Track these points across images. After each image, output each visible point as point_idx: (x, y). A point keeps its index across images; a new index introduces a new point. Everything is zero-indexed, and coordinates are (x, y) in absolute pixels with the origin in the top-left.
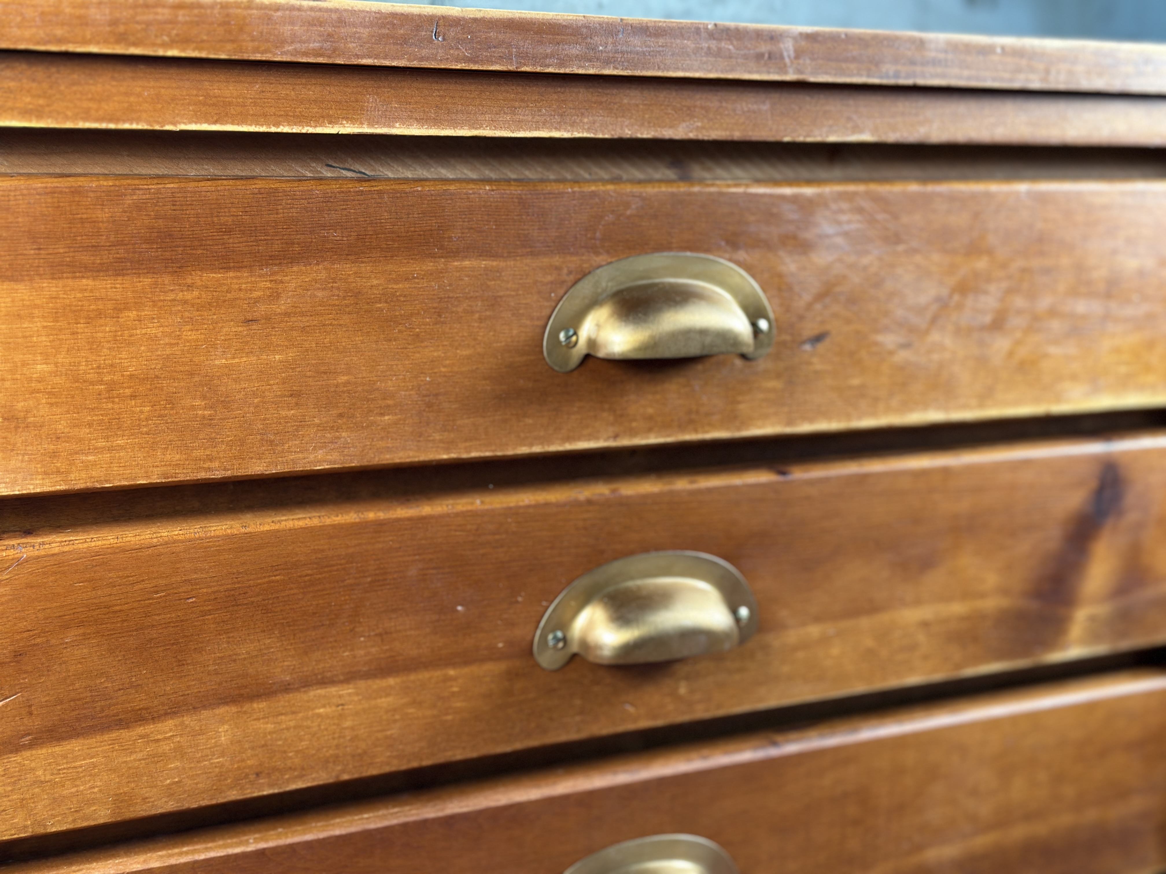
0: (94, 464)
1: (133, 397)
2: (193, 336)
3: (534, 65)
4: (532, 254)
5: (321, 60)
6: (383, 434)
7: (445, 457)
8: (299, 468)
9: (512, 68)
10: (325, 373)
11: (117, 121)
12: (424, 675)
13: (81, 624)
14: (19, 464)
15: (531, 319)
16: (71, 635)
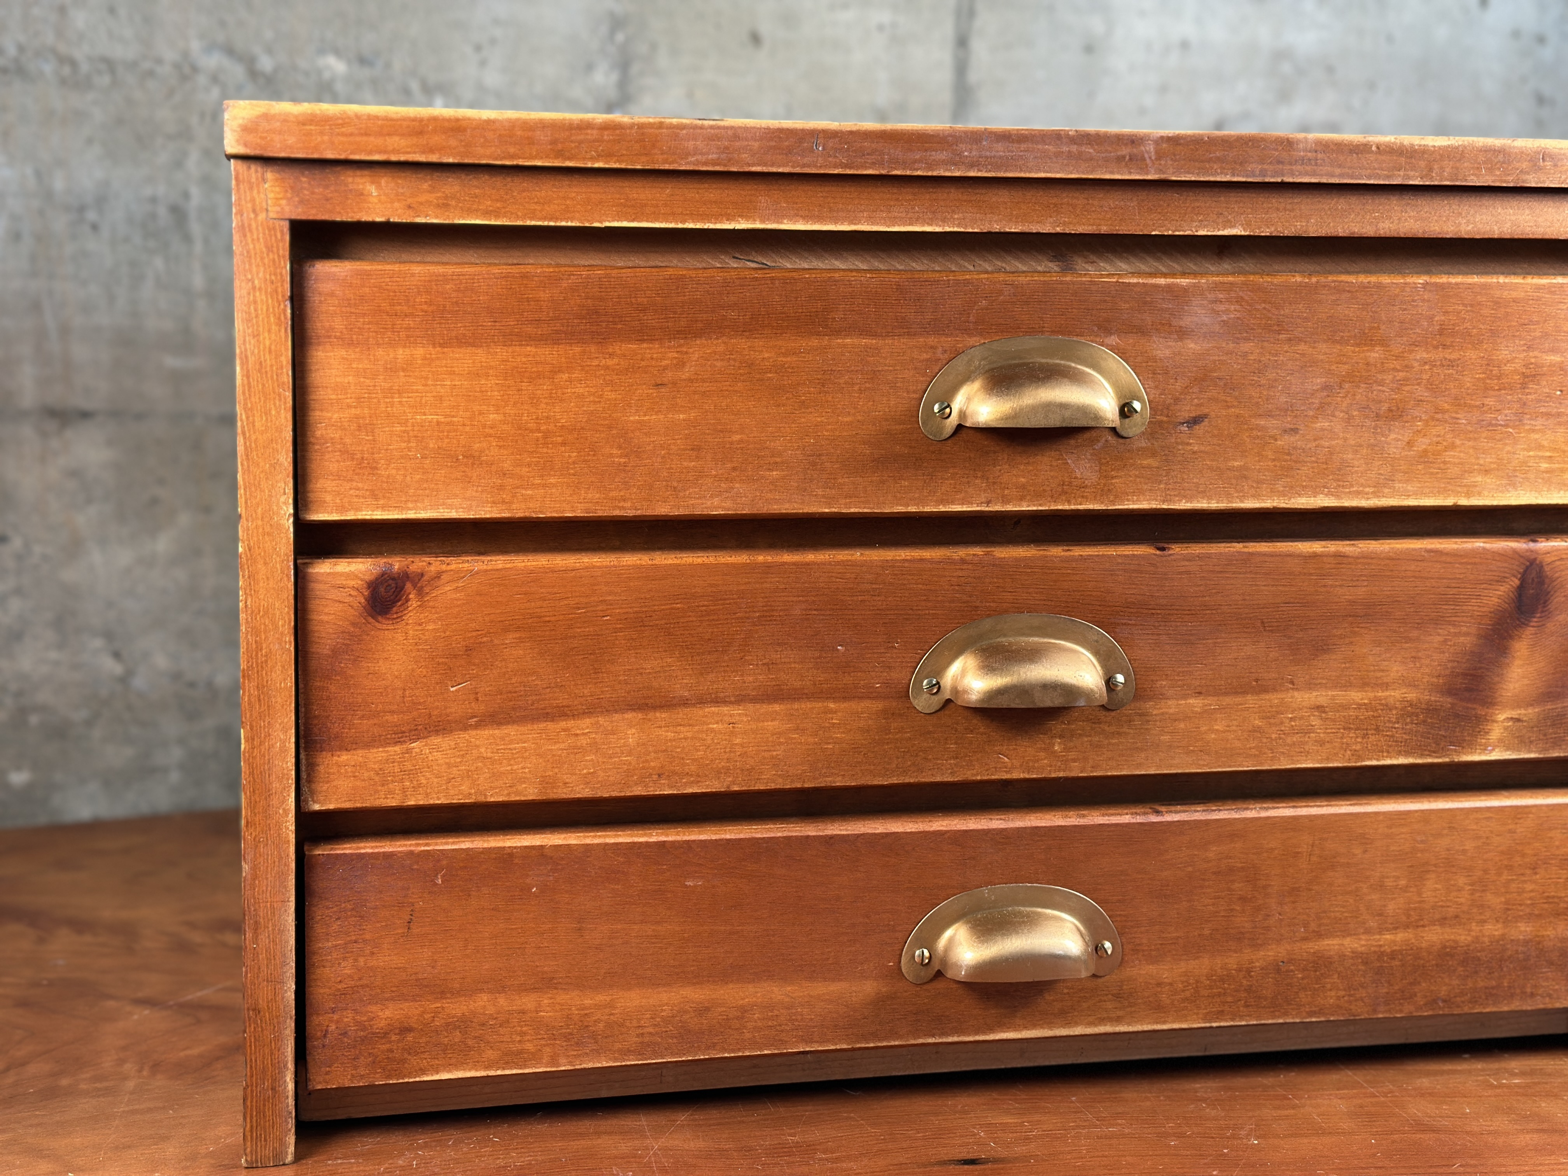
0: (531, 497)
1: (564, 444)
2: (613, 396)
3: (904, 169)
4: (909, 334)
5: (718, 168)
6: (772, 487)
7: (827, 510)
8: (698, 512)
9: (884, 172)
10: (722, 432)
11: (557, 219)
12: (806, 705)
13: (518, 629)
14: (474, 494)
15: (908, 392)
16: (510, 637)
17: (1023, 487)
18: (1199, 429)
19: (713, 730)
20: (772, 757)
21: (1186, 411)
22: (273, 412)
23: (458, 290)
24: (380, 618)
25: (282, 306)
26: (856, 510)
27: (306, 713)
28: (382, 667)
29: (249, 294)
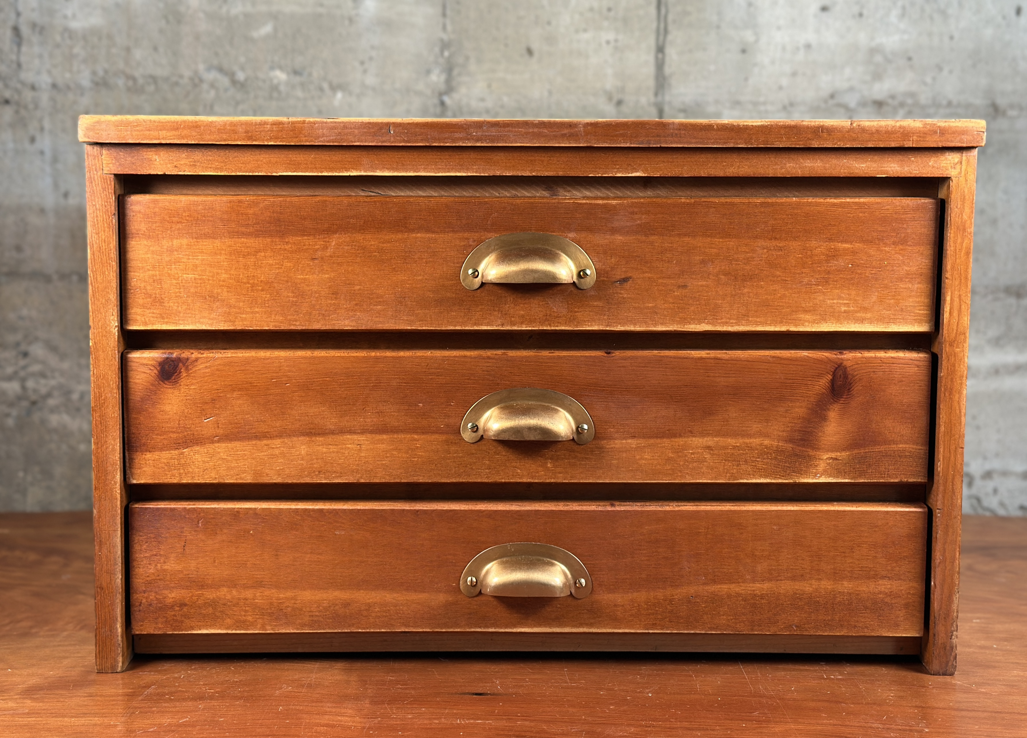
0: (245, 319)
1: (262, 290)
2: (289, 264)
4: (453, 231)
6: (378, 315)
7: (409, 328)
8: (337, 328)
10: (349, 284)
11: (253, 172)
12: (402, 436)
13: (240, 390)
14: (215, 317)
15: (454, 263)
16: (235, 394)
17: (523, 316)
18: (628, 285)
19: (349, 448)
20: (383, 464)
21: (619, 274)
22: (107, 273)
23: (205, 209)
24: (166, 382)
25: (111, 218)
26: (427, 328)
27: (128, 431)
28: (167, 408)
29: (94, 212)
